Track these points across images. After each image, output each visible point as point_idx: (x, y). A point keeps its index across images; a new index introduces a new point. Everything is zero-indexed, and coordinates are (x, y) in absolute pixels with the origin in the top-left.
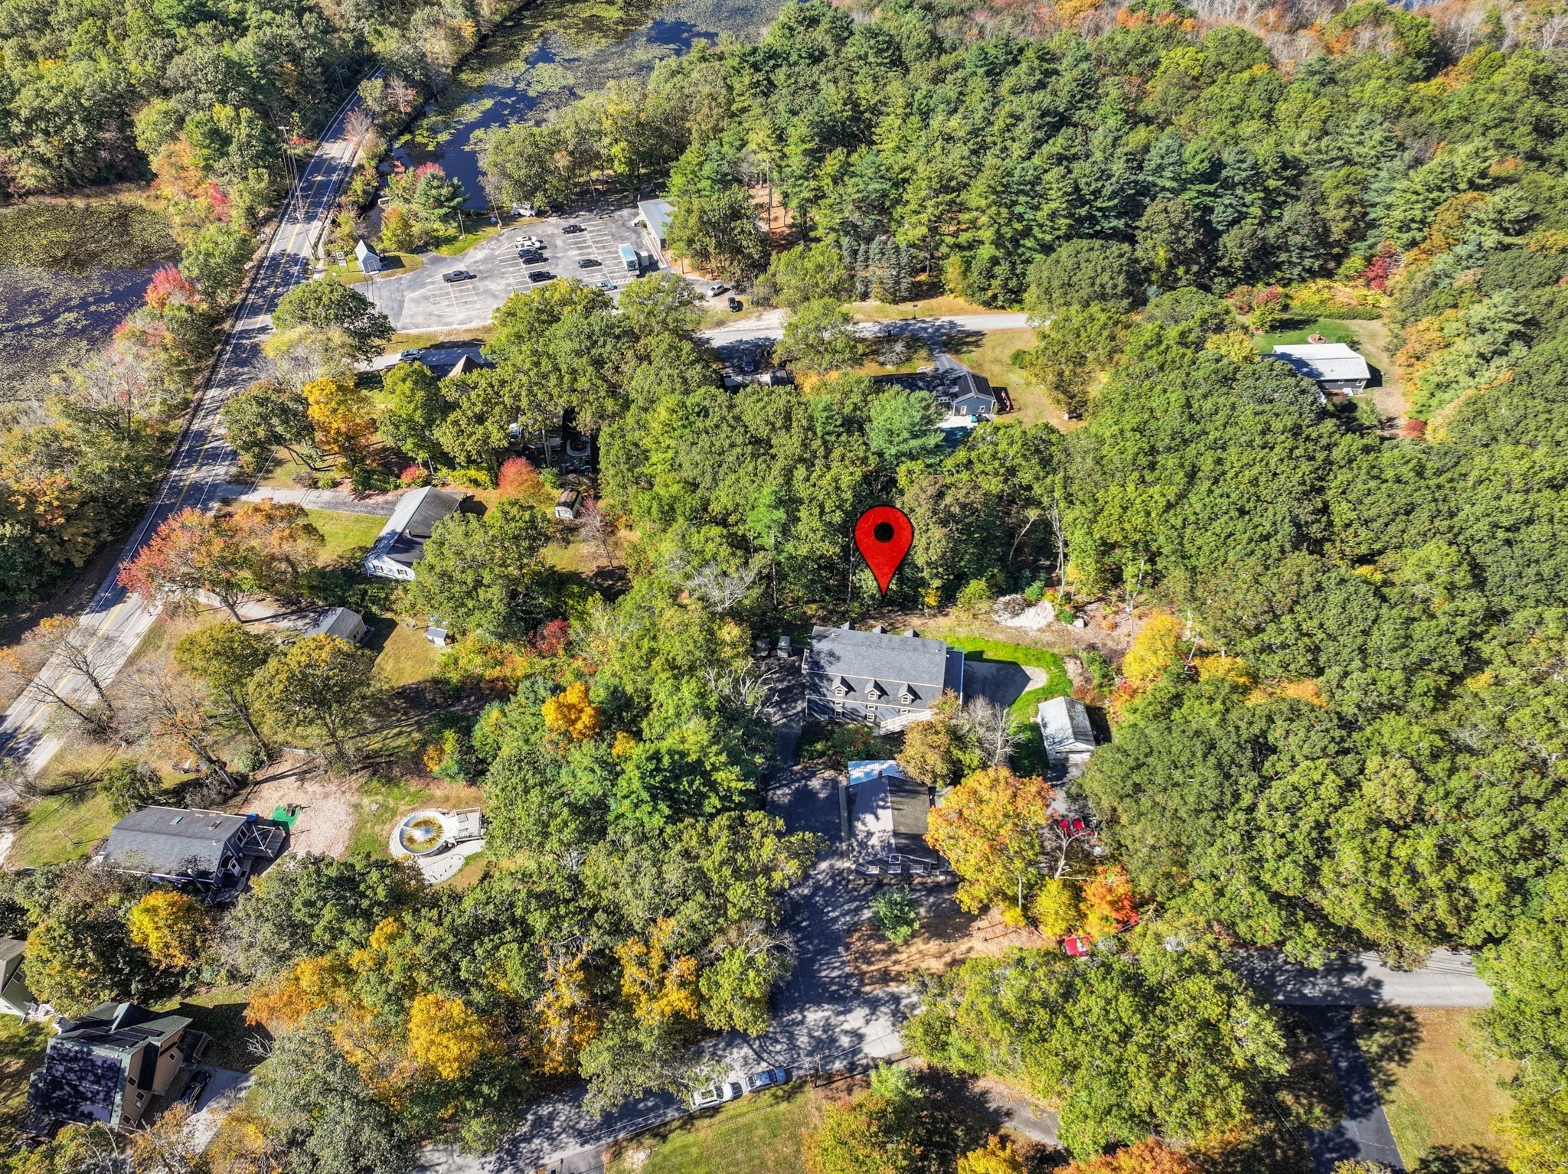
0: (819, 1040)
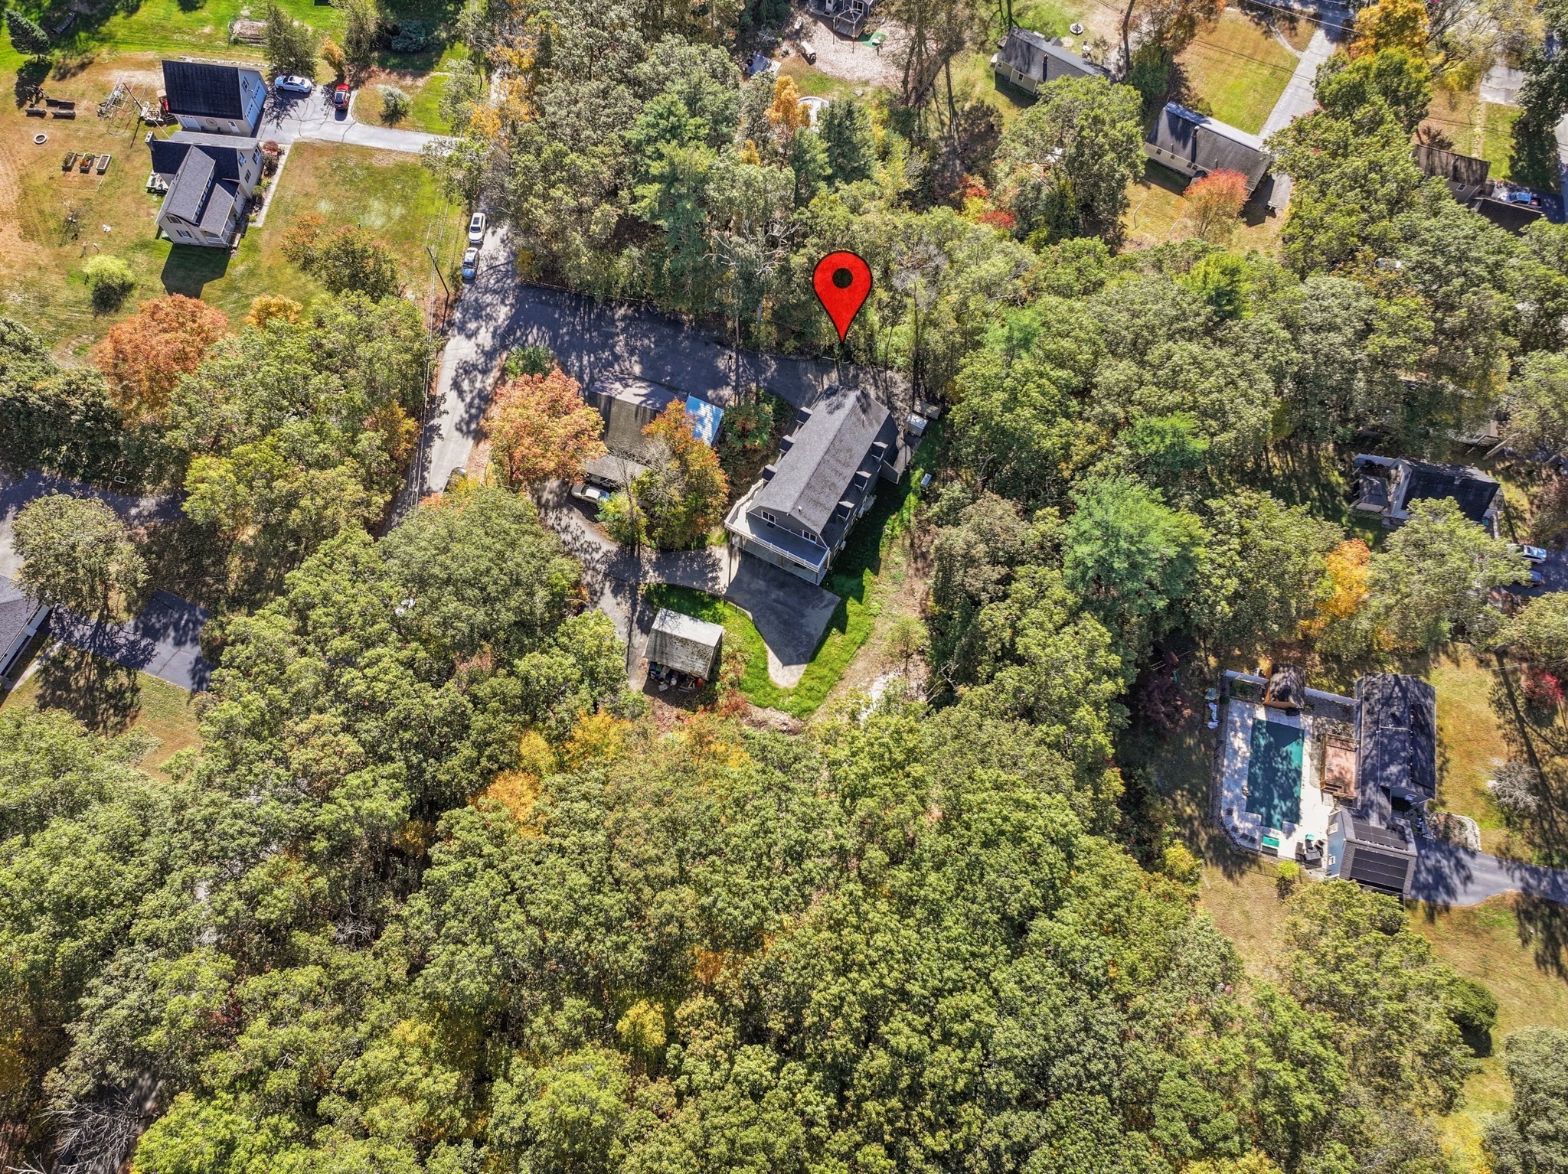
0: (482, 309)
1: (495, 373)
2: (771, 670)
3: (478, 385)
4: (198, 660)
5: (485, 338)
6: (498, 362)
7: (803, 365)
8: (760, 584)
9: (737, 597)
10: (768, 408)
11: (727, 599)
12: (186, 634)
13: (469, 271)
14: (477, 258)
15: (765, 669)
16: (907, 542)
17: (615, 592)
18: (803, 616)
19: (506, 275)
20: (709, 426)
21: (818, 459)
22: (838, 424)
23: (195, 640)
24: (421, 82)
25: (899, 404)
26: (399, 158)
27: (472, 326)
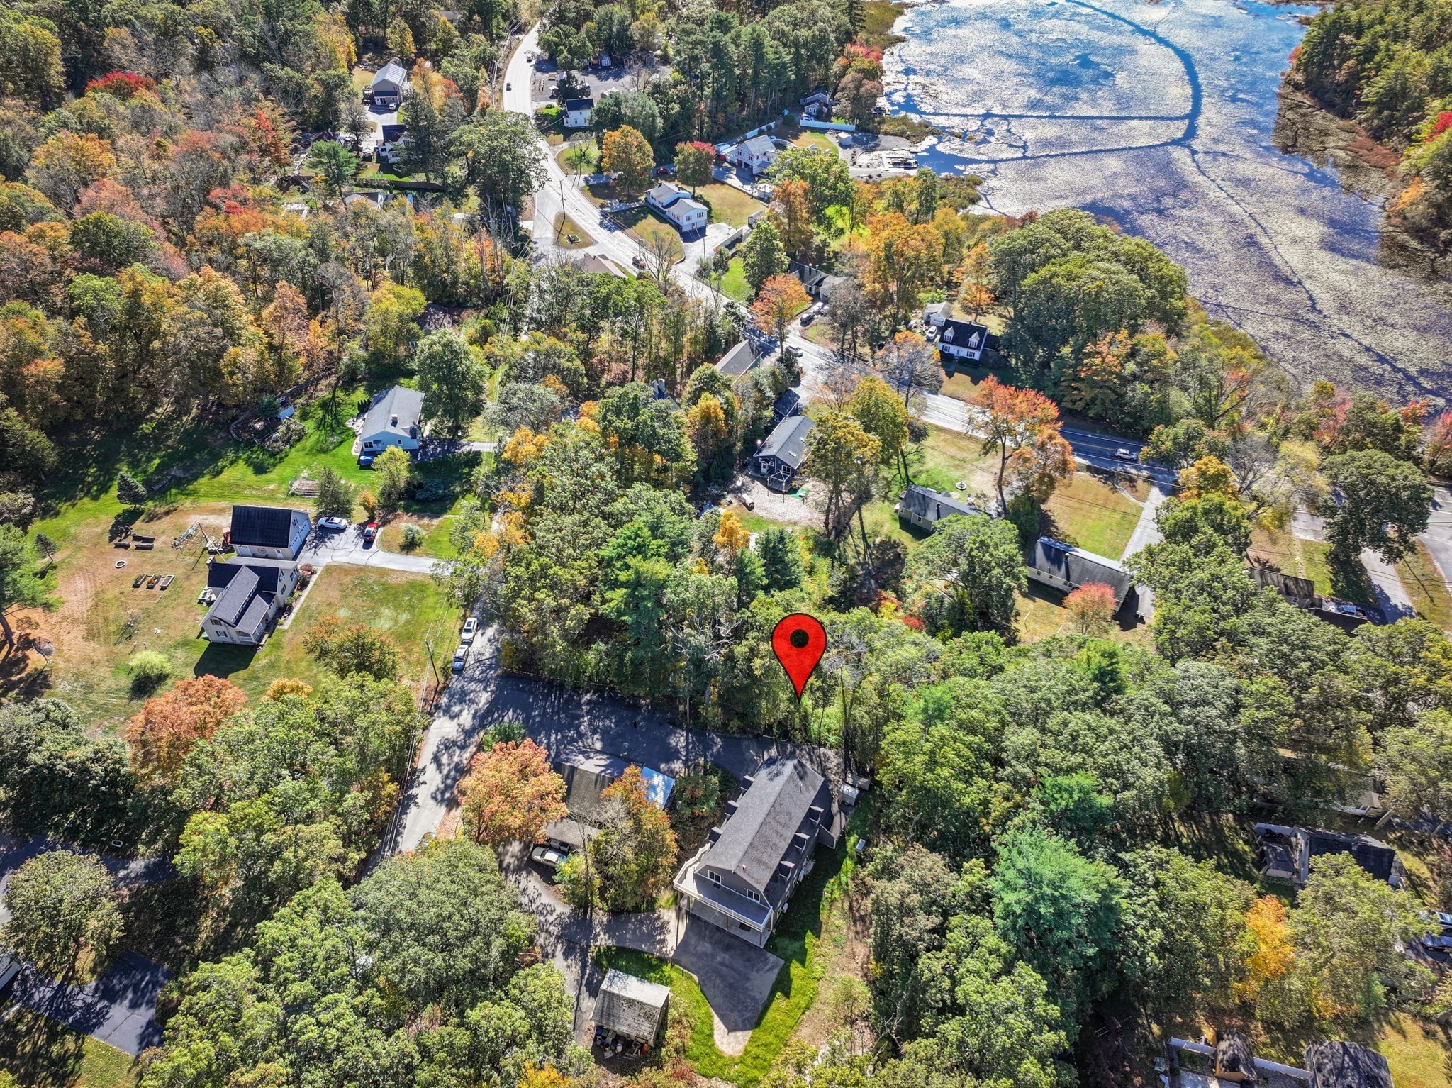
0: (467, 694)
1: (472, 749)
2: (717, 1036)
3: (456, 759)
4: (150, 1024)
5: (466, 719)
6: (476, 739)
7: (745, 743)
8: (706, 947)
9: (684, 960)
10: (715, 780)
11: (674, 961)
12: (143, 996)
13: (458, 664)
14: (467, 654)
15: (711, 1035)
16: (846, 906)
17: (566, 955)
18: (748, 979)
19: (490, 667)
20: (661, 794)
21: (760, 820)
22: (777, 789)
23: (150, 1003)
24: (435, 522)
25: (832, 777)
26: (410, 577)
27: (456, 709)
